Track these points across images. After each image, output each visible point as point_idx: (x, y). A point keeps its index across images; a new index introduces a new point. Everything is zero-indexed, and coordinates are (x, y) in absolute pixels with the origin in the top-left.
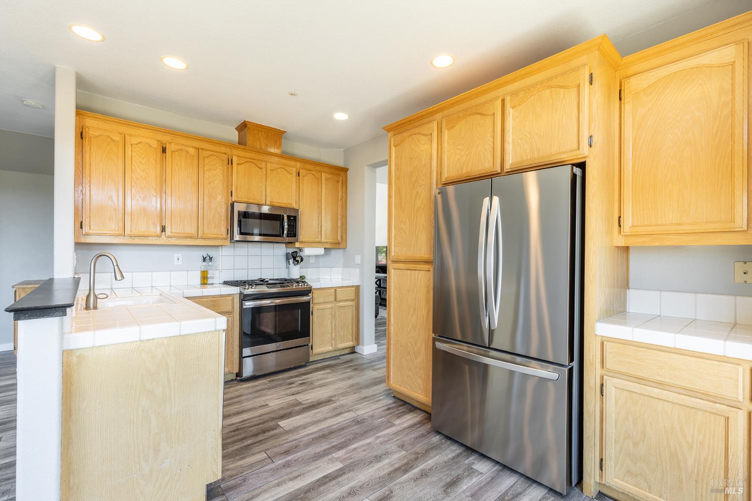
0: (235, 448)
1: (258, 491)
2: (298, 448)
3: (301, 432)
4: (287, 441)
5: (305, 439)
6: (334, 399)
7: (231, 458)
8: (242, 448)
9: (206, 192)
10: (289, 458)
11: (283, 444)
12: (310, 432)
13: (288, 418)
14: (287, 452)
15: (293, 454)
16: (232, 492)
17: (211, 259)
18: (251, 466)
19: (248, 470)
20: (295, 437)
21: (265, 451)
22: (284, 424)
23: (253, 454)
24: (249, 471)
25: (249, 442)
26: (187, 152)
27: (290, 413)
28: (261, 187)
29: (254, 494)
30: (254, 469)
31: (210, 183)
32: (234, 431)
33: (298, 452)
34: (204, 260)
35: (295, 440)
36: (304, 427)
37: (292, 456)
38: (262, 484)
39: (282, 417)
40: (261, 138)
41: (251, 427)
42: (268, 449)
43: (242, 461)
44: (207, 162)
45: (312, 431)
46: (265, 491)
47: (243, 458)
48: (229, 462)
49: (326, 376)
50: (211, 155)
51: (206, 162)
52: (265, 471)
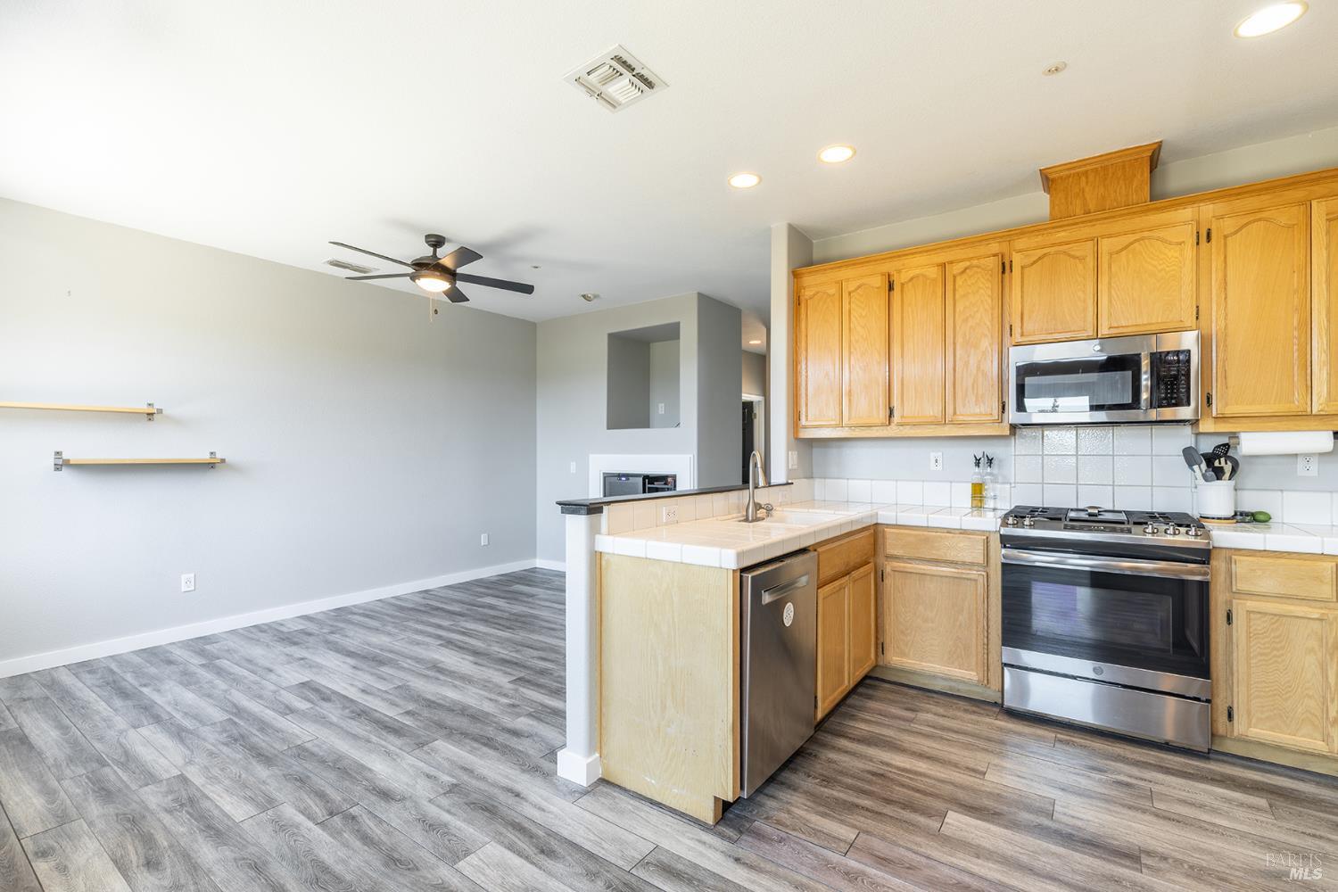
0: (842, 795)
1: (769, 867)
2: (911, 871)
3: (961, 855)
4: (915, 848)
5: (946, 870)
6: (1145, 860)
7: (814, 802)
8: (845, 802)
9: (959, 340)
10: (872, 871)
11: (900, 846)
12: (975, 869)
13: (977, 818)
14: (883, 861)
15: (886, 872)
16: (750, 839)
17: (990, 461)
18: (816, 832)
19: (803, 833)
20: (935, 854)
21: (861, 831)
22: (957, 822)
23: (842, 822)
24: (803, 837)
25: (866, 802)
26: (924, 276)
27: (995, 814)
28: (1084, 301)
29: (762, 865)
30: (809, 839)
31: (966, 320)
32: (874, 774)
33: (900, 878)
34: (978, 463)
35: (928, 858)
36: (978, 852)
37: (880, 874)
38: (785, 865)
39: (973, 808)
40: (1087, 189)
41: (903, 786)
42: (867, 832)
43: (819, 817)
44: (961, 283)
45: (983, 872)
46: (775, 876)
47: (824, 815)
48: (806, 806)
49: (1225, 807)
50: (966, 269)
51: (959, 281)
52: (816, 855)
